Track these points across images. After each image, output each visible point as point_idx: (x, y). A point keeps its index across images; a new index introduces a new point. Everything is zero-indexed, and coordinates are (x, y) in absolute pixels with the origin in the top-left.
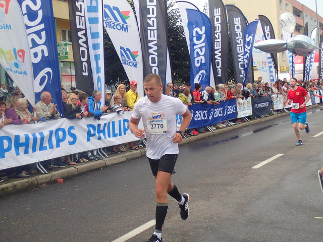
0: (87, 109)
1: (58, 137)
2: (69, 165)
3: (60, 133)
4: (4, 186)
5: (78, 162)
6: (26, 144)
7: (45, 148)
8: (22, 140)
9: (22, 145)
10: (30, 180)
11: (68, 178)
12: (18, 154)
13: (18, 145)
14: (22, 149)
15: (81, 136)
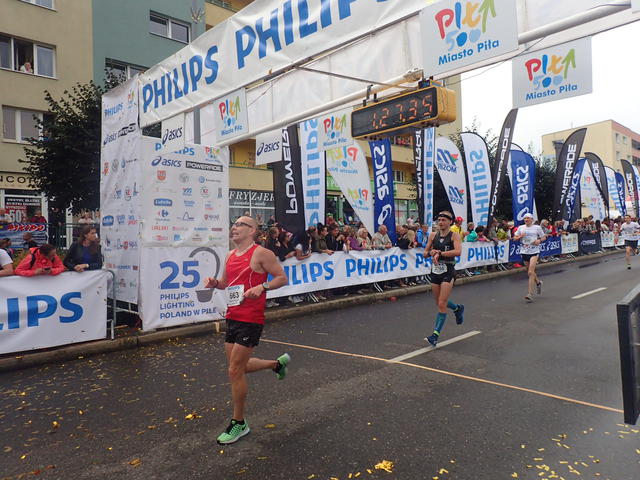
0: (416, 240)
1: (392, 263)
2: (400, 287)
3: (394, 259)
4: (350, 299)
5: (408, 284)
6: (367, 267)
7: (381, 271)
8: (364, 263)
9: (364, 267)
10: (369, 296)
11: (400, 297)
12: (360, 274)
13: (360, 267)
14: (363, 270)
15: (411, 263)
